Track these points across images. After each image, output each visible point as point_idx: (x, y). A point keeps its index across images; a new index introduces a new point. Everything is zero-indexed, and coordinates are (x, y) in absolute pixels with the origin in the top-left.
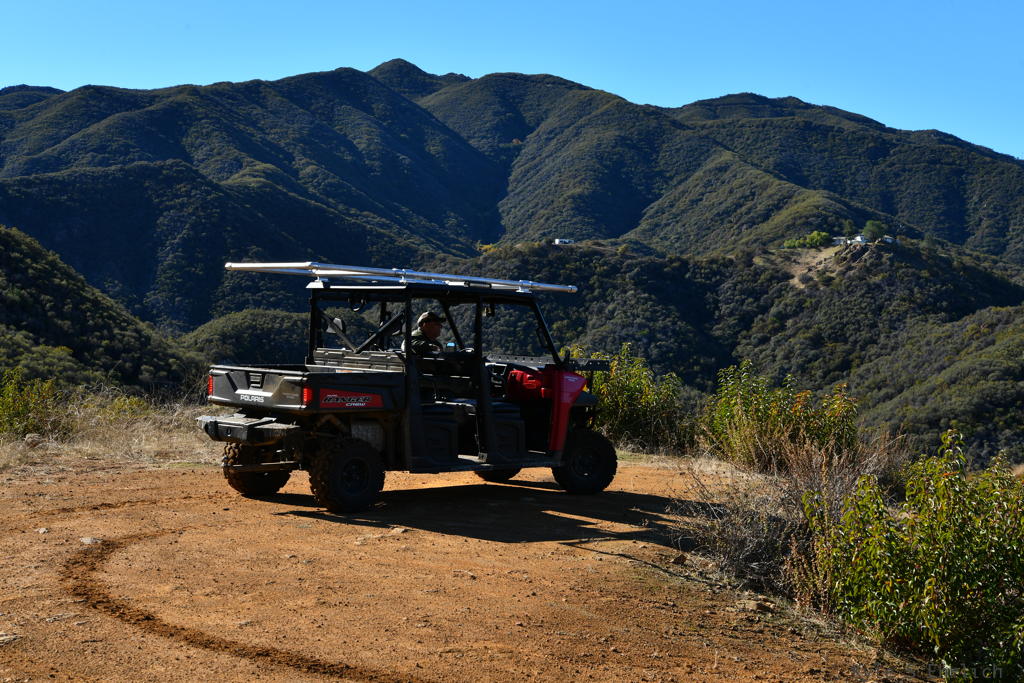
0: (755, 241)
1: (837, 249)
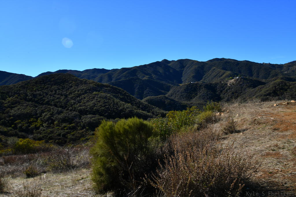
0: (221, 79)
1: (234, 79)
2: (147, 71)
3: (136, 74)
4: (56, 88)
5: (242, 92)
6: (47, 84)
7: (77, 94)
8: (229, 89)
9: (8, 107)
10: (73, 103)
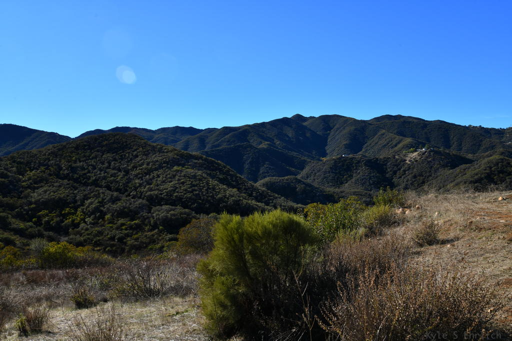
0: (394, 152)
1: (418, 152)
2: (266, 134)
3: (248, 138)
4: (111, 158)
5: (431, 176)
6: (96, 149)
7: (146, 169)
8: (409, 168)
9: (29, 187)
10: (138, 185)
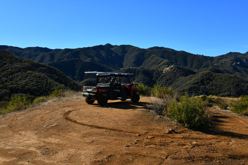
0: (158, 67)
1: (169, 67)
2: (90, 54)
3: (79, 56)
5: (175, 80)
8: (164, 76)
10: (4, 81)
